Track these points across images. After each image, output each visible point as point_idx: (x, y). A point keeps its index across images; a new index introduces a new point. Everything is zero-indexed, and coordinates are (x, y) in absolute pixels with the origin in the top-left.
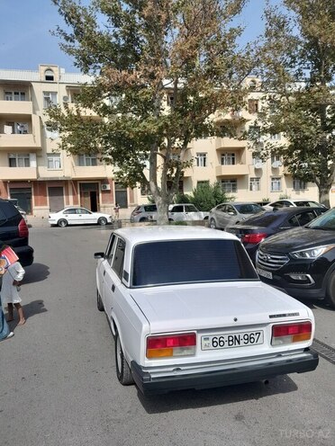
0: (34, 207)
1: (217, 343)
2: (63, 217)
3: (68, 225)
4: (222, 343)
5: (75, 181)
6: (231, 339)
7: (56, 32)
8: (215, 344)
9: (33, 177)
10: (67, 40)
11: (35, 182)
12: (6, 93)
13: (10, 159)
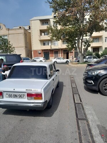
0: (50, 58)
1: (10, 96)
2: (56, 60)
3: (57, 63)
4: (11, 96)
5: (62, 49)
6: (14, 95)
7: (47, 2)
8: (9, 96)
9: (49, 48)
10: (50, 4)
11: (50, 50)
12: (43, 23)
13: (44, 43)
